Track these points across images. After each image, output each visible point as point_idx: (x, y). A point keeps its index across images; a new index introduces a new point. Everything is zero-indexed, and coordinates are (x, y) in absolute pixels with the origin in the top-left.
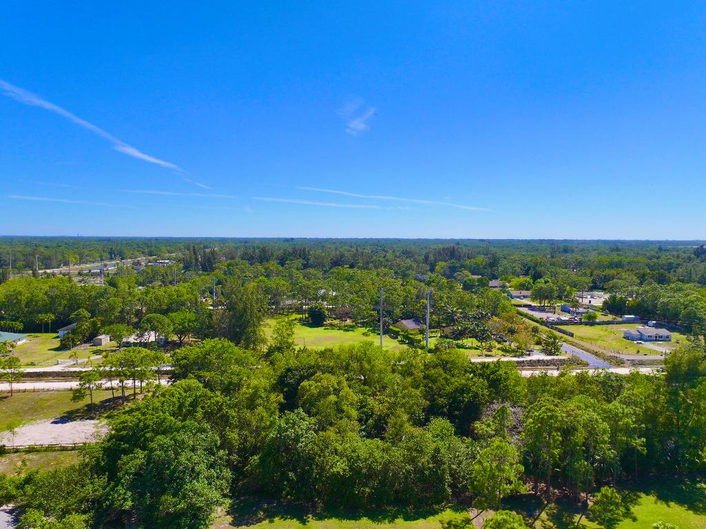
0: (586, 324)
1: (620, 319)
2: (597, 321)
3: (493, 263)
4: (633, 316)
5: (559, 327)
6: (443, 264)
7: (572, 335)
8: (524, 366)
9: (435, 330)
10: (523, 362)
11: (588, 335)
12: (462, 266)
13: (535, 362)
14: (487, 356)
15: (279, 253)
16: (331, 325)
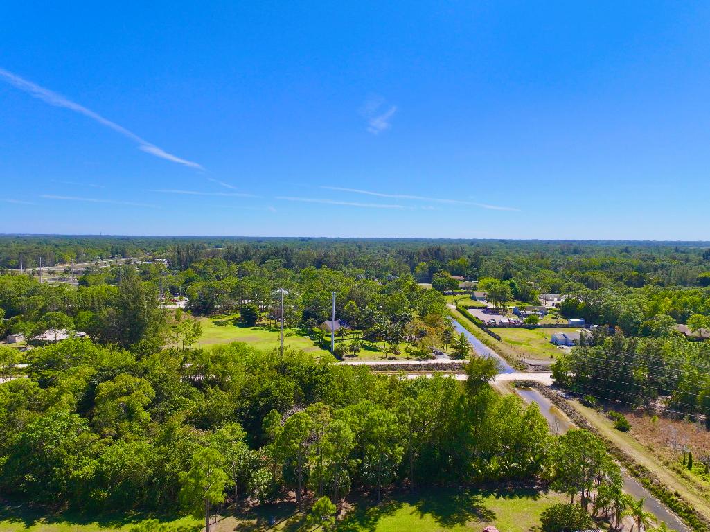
0: (526, 327)
1: (566, 322)
2: (539, 324)
3: (476, 264)
4: (578, 320)
5: (493, 330)
6: (423, 264)
7: (499, 339)
8: (421, 369)
9: (359, 331)
10: (420, 365)
11: (518, 338)
12: (442, 267)
13: (433, 365)
14: (391, 358)
15: (263, 252)
16: (264, 325)
